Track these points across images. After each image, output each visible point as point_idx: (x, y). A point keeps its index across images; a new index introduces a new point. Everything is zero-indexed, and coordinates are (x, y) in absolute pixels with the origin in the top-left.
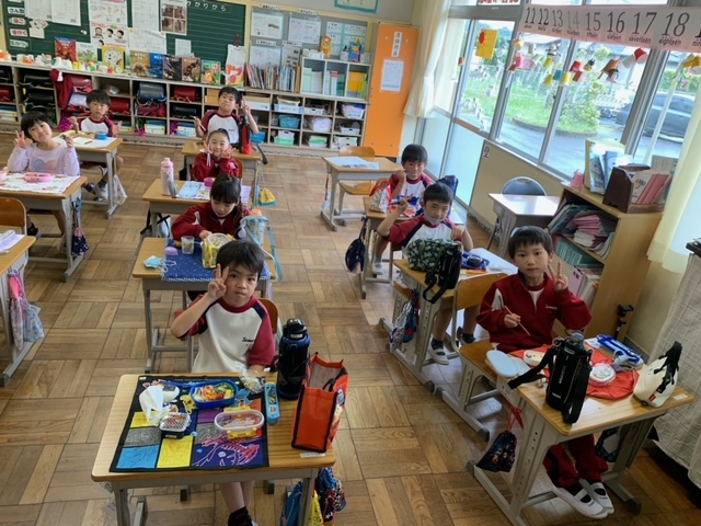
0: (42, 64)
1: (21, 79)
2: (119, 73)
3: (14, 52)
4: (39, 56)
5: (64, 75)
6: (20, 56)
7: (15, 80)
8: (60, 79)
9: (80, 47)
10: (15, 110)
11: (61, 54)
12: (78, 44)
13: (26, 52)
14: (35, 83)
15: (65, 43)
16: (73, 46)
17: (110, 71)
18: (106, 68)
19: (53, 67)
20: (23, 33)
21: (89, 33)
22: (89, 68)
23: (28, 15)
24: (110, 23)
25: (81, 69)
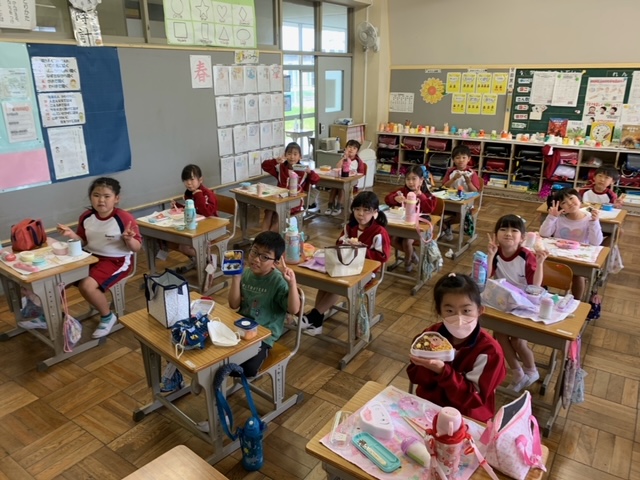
0: (536, 141)
1: (516, 154)
2: (606, 146)
3: (514, 132)
4: (534, 135)
5: (554, 149)
6: (519, 136)
7: (512, 155)
8: (551, 153)
9: (571, 125)
10: (506, 179)
11: (552, 132)
12: (570, 122)
13: (523, 131)
14: (528, 156)
15: (558, 122)
16: (565, 124)
17: (597, 144)
18: (595, 142)
19: (546, 143)
20: (524, 117)
21: (582, 112)
22: (577, 143)
23: (531, 102)
24: (606, 101)
25: (571, 144)
